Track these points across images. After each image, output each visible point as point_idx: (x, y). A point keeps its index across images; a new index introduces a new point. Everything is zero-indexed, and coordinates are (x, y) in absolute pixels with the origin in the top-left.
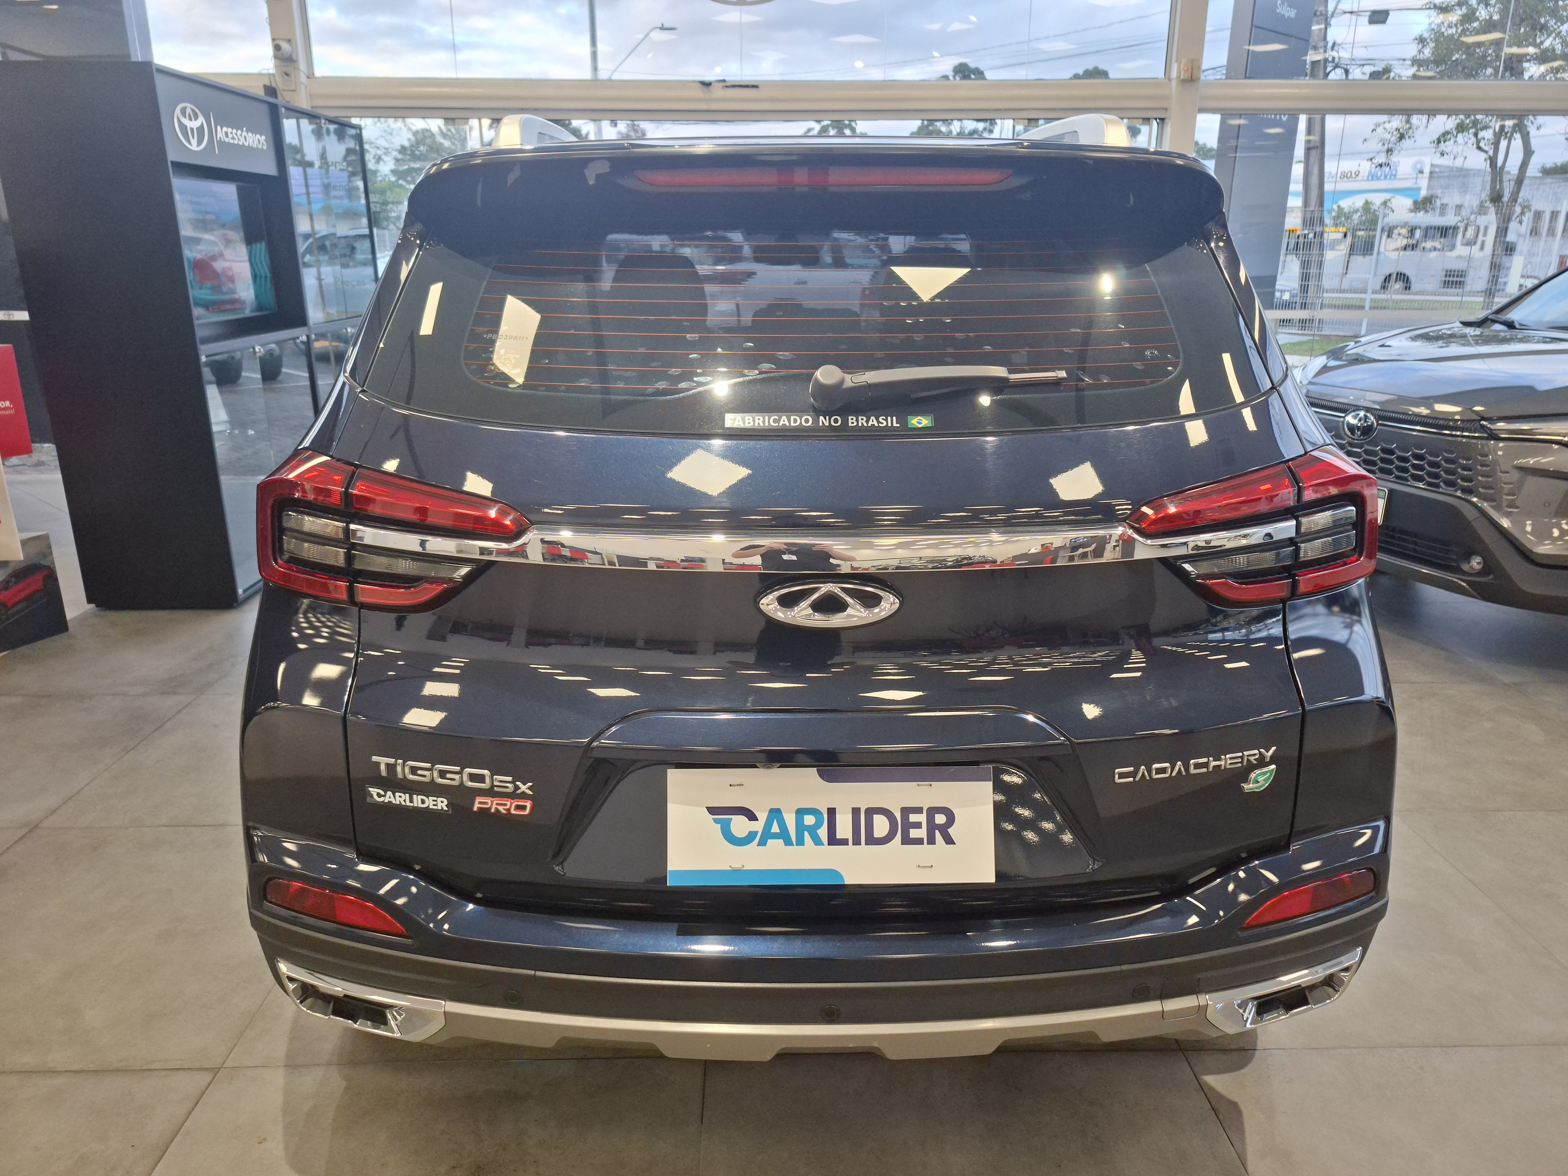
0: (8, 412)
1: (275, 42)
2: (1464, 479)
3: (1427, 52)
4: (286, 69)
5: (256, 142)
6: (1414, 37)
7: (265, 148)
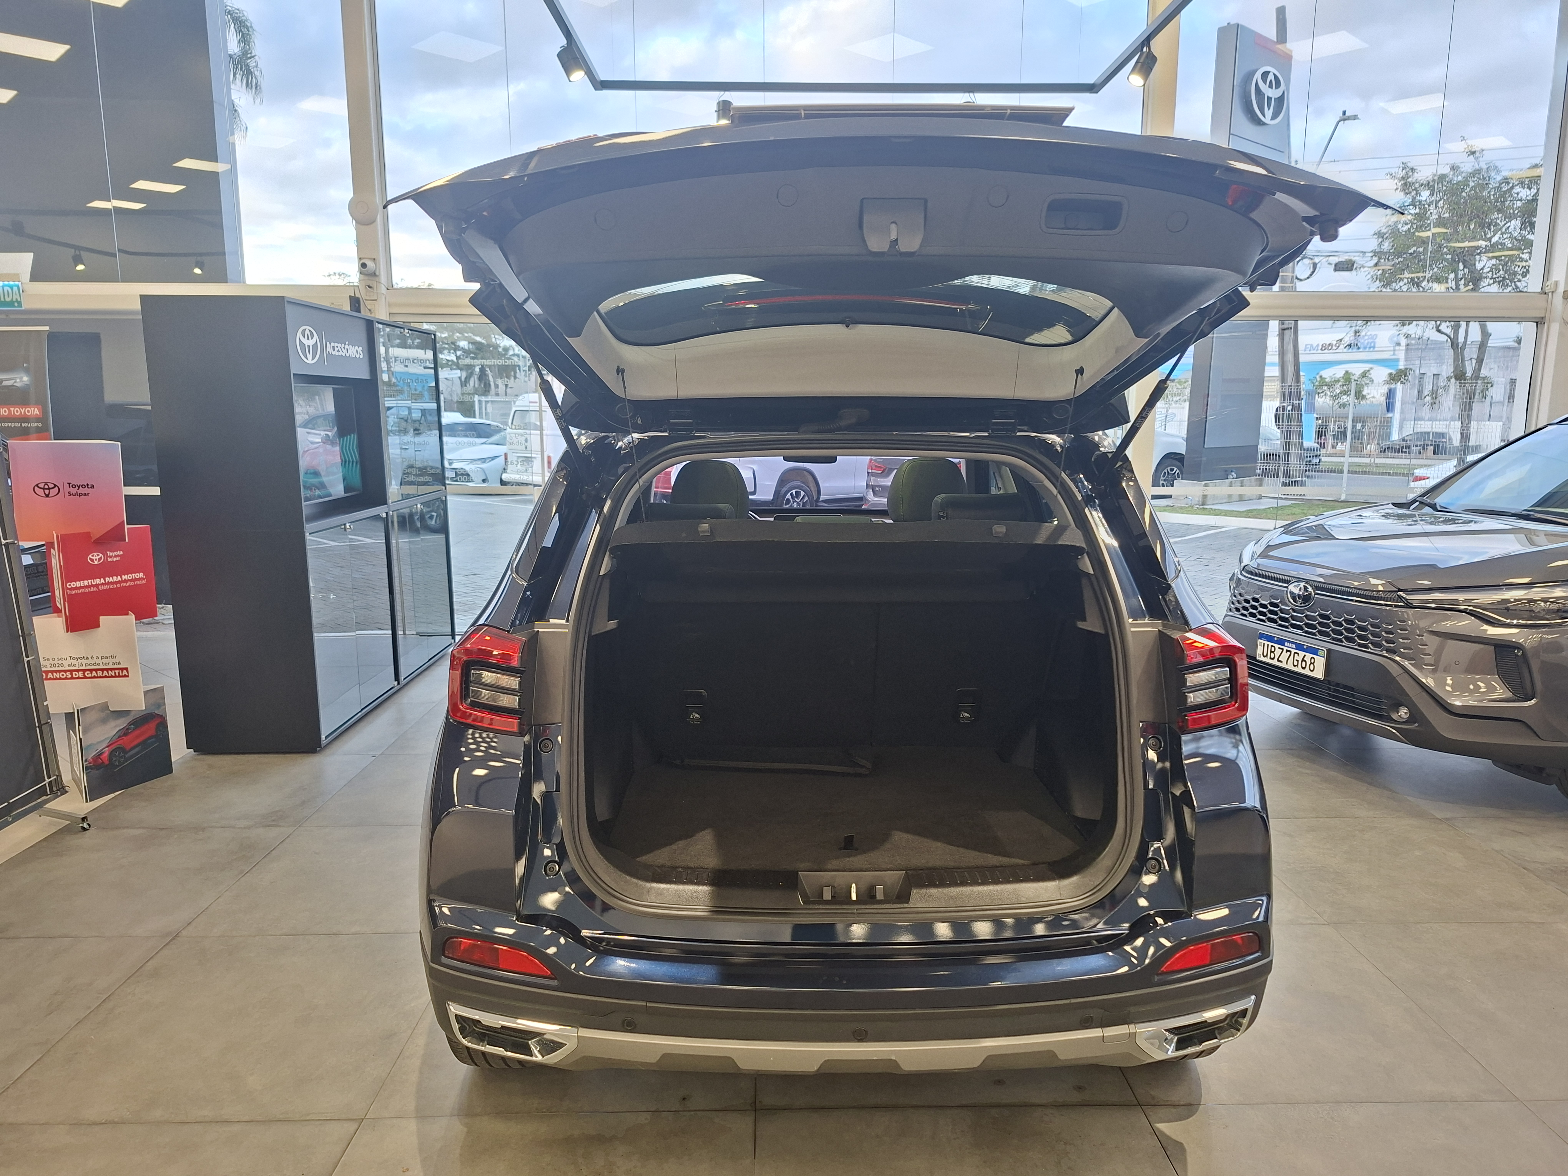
0: (141, 582)
1: (362, 261)
2: (1389, 641)
3: (1386, 246)
4: (370, 283)
5: (355, 352)
6: (1373, 233)
7: (361, 357)
